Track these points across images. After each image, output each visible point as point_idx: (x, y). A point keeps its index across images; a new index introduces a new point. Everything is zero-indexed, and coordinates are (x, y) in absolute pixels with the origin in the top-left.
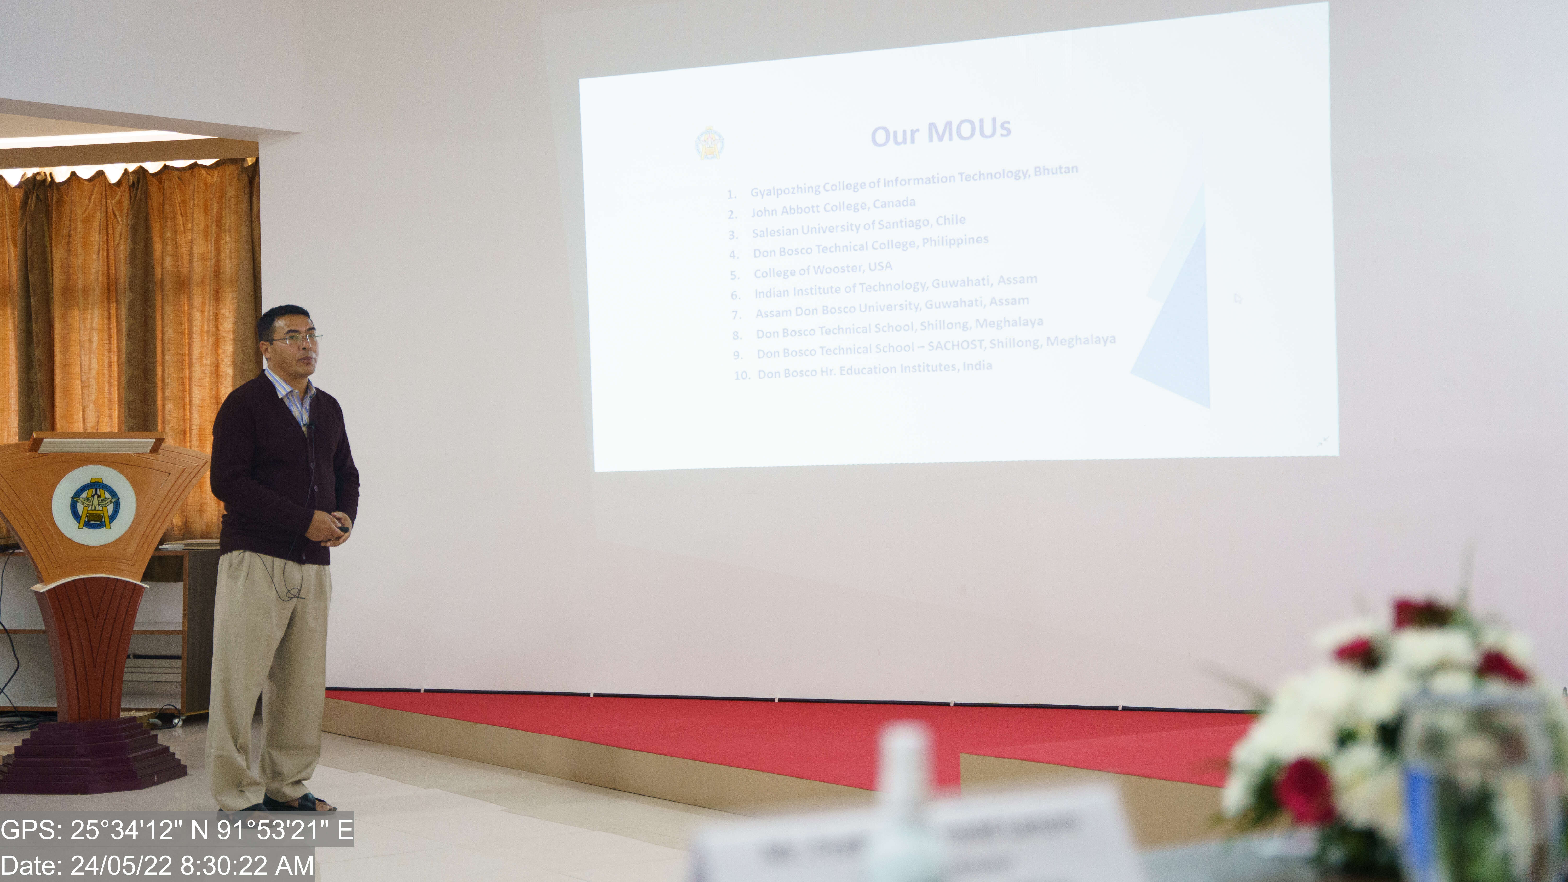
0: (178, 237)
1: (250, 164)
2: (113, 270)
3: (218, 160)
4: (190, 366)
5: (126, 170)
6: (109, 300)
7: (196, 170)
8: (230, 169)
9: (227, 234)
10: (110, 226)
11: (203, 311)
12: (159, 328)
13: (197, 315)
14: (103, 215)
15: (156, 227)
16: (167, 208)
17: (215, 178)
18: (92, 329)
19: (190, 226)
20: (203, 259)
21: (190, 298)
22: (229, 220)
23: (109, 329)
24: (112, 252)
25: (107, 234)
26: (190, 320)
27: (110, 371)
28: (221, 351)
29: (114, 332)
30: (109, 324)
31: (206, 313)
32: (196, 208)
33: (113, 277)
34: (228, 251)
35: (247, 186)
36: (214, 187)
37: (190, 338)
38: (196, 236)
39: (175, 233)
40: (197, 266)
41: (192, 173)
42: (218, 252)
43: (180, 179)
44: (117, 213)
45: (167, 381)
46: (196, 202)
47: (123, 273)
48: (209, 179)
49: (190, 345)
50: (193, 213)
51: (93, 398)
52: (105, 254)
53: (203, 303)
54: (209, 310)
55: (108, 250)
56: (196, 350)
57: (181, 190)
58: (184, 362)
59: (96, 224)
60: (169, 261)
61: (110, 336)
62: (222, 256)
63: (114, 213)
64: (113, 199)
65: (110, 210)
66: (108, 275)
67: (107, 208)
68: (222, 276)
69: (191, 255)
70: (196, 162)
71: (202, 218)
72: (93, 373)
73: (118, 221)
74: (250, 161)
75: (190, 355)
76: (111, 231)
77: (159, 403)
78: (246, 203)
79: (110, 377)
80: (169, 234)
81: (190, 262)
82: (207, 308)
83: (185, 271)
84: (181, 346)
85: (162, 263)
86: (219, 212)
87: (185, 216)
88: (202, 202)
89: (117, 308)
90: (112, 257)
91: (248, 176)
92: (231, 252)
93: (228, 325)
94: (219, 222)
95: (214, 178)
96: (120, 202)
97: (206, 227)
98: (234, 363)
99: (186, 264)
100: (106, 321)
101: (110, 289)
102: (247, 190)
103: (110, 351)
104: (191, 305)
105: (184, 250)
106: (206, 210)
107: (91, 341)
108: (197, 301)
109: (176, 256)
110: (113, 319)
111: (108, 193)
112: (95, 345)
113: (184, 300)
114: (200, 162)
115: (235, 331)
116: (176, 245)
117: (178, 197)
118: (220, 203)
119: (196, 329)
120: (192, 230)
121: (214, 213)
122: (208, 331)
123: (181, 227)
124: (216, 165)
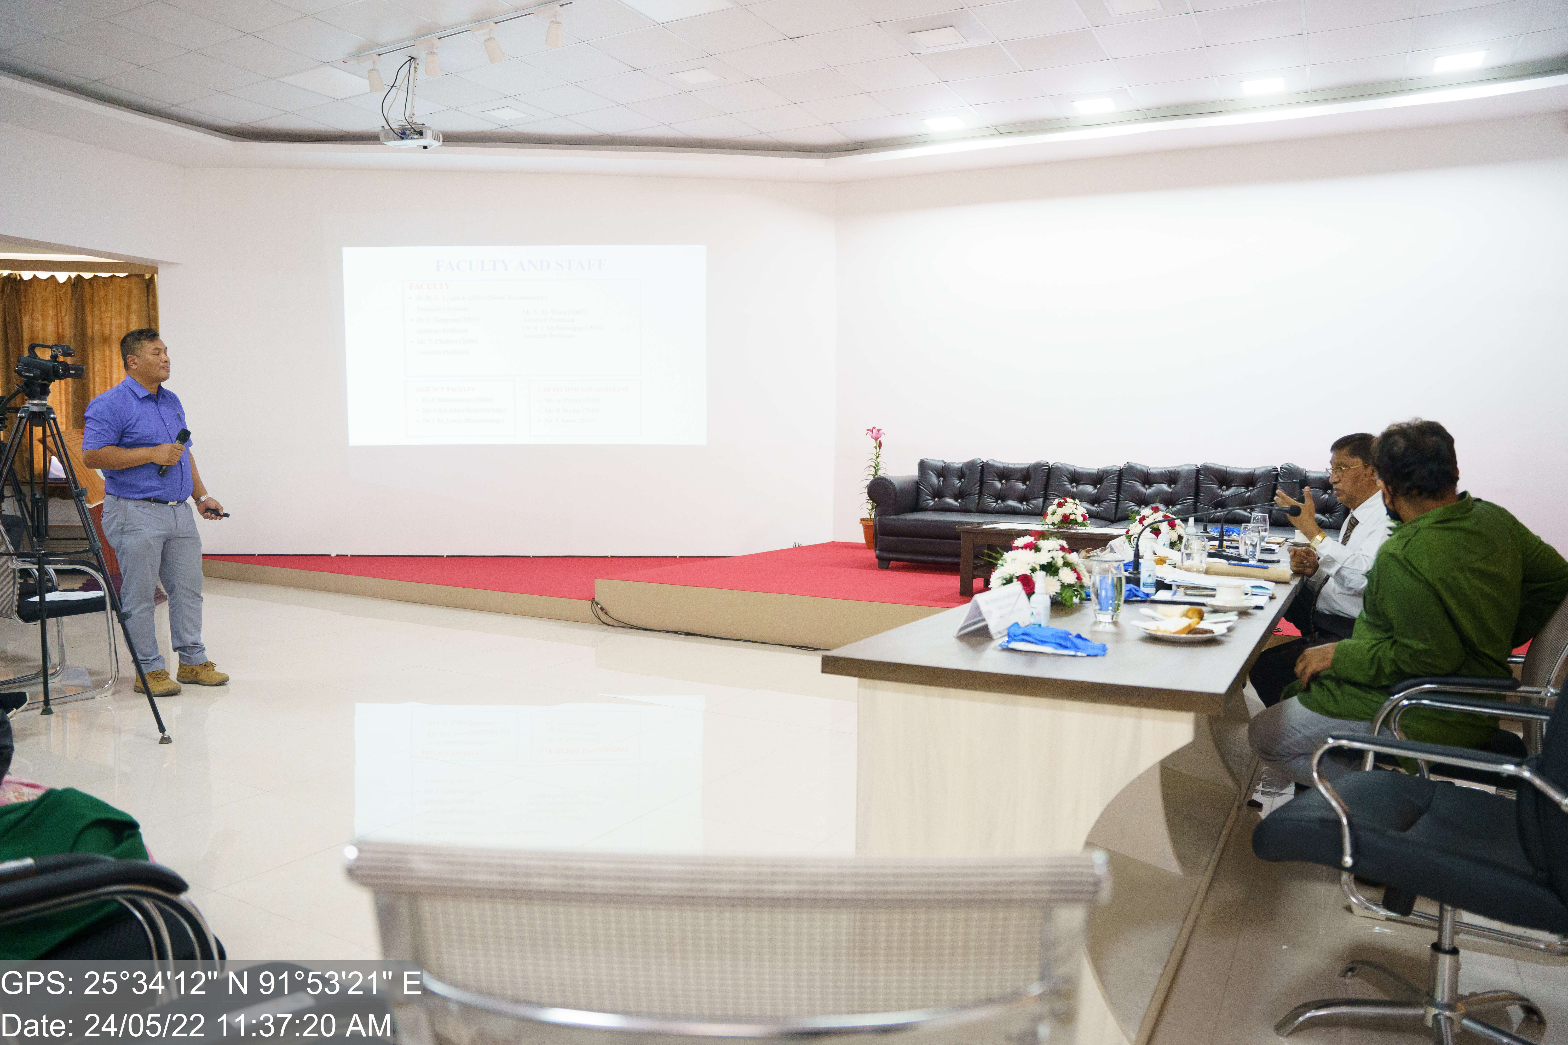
0: (103, 315)
1: (147, 278)
2: (61, 330)
3: (128, 274)
5: (70, 276)
7: (114, 280)
8: (134, 280)
9: (134, 314)
14: (54, 300)
15: (88, 308)
16: (96, 299)
17: (126, 283)
20: (119, 327)
21: (110, 347)
22: (134, 307)
26: (111, 360)
32: (113, 299)
33: (61, 334)
35: (146, 289)
36: (125, 289)
38: (113, 314)
39: (100, 311)
40: (115, 331)
41: (111, 280)
43: (103, 283)
46: (114, 296)
48: (121, 284)
49: (111, 373)
50: (112, 302)
52: (57, 322)
55: (58, 320)
57: (105, 289)
59: (50, 305)
60: (97, 327)
63: (62, 300)
64: (60, 291)
65: (59, 298)
67: (57, 296)
69: (111, 324)
70: (114, 275)
71: (118, 305)
73: (64, 304)
74: (147, 277)
76: (60, 309)
78: (145, 298)
80: (96, 312)
83: (107, 332)
85: (93, 328)
86: (129, 302)
87: (106, 303)
88: (117, 297)
90: (61, 323)
91: (146, 283)
94: (129, 307)
96: (66, 293)
97: (120, 310)
99: (108, 329)
102: (146, 292)
105: (106, 321)
106: (120, 300)
109: (102, 325)
111: (57, 287)
114: (116, 274)
116: (101, 319)
117: (103, 293)
118: (129, 297)
120: (111, 311)
121: (125, 303)
123: (104, 309)
124: (127, 277)
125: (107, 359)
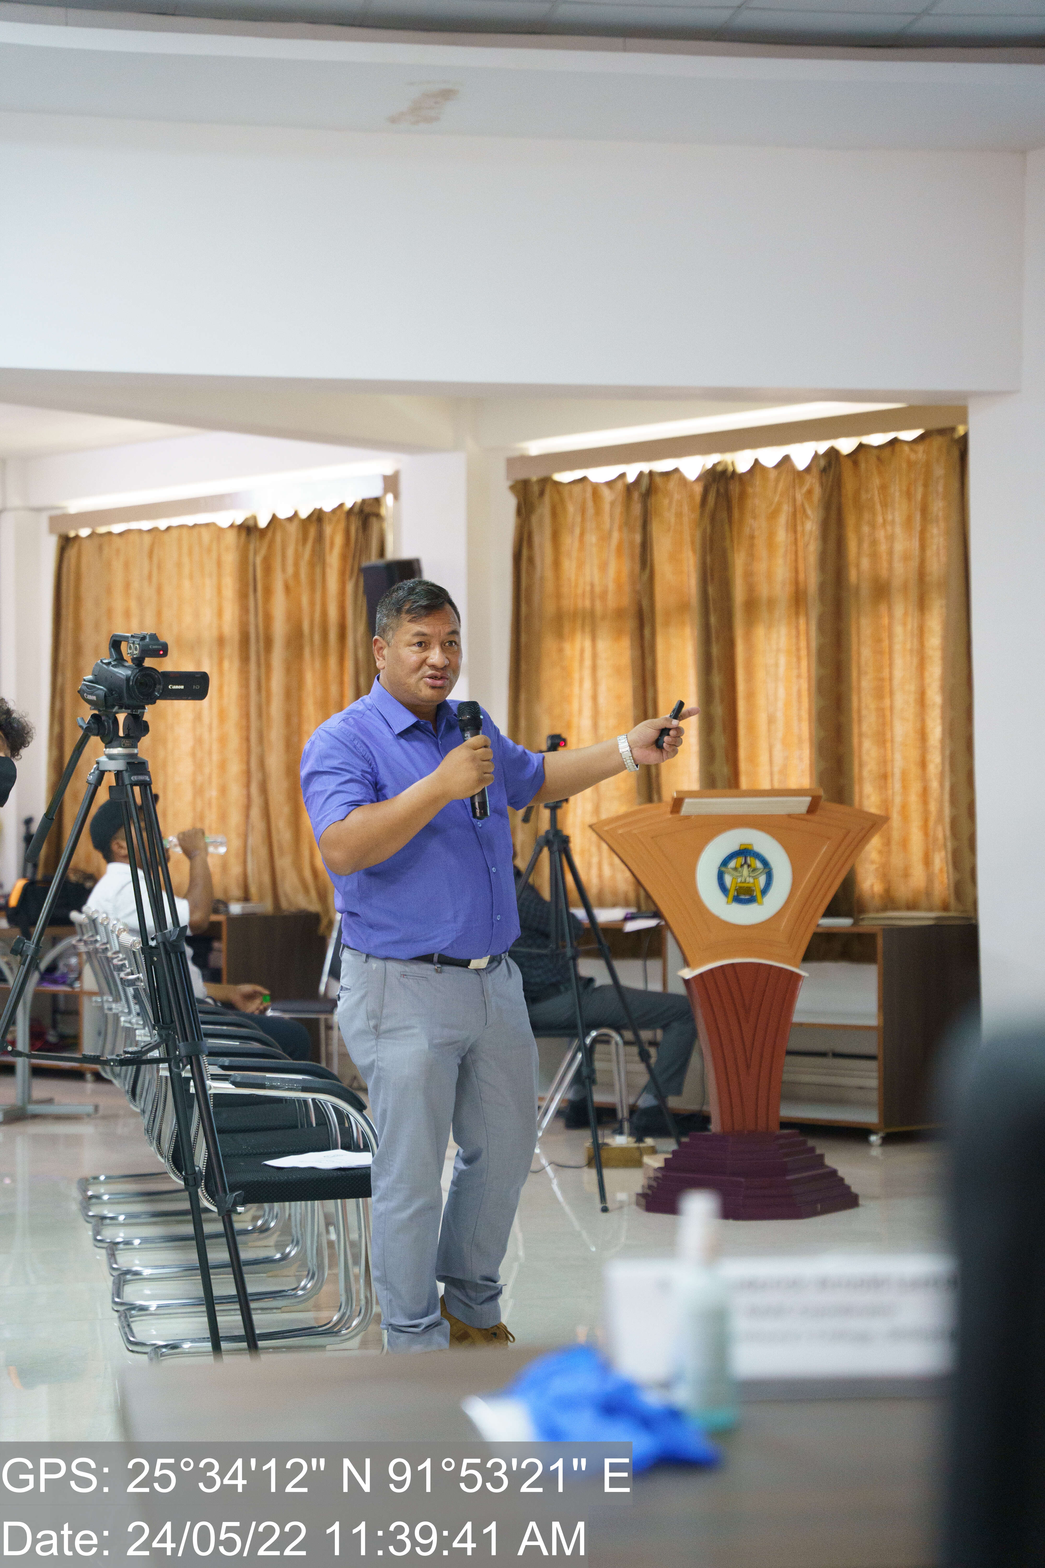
0: (877, 532)
1: (959, 435)
2: (801, 577)
3: (924, 431)
4: (891, 693)
5: (816, 452)
6: (797, 614)
7: (897, 447)
8: (937, 442)
9: (935, 525)
10: (799, 522)
11: (905, 624)
12: (854, 647)
13: (898, 630)
14: (791, 510)
15: (850, 520)
16: (864, 496)
18: (778, 650)
19: (890, 517)
20: (906, 558)
21: (890, 608)
22: (938, 506)
23: (798, 650)
24: (800, 554)
25: (795, 532)
26: (891, 637)
27: (800, 702)
28: (927, 674)
29: (803, 652)
30: (798, 643)
31: (909, 627)
32: (897, 493)
33: (802, 586)
34: (935, 547)
35: (958, 462)
36: (919, 466)
37: (891, 658)
38: (897, 528)
39: (873, 526)
40: (899, 568)
41: (893, 451)
42: (923, 547)
43: (879, 459)
44: (807, 506)
45: (864, 712)
46: (897, 487)
47: (812, 579)
48: (913, 457)
49: (891, 666)
50: (894, 500)
51: (780, 734)
52: (793, 557)
53: (906, 614)
54: (912, 623)
55: (796, 552)
56: (898, 674)
57: (880, 473)
58: (882, 690)
59: (783, 519)
60: (865, 563)
61: (799, 659)
62: (929, 553)
63: (803, 505)
64: (800, 487)
65: (799, 502)
66: (797, 583)
67: (794, 500)
68: (928, 579)
69: (890, 553)
70: (895, 437)
71: (905, 506)
72: (780, 704)
73: (807, 517)
74: (958, 432)
75: (891, 679)
76: (799, 528)
77: (855, 740)
78: (957, 485)
79: (799, 709)
80: (866, 529)
81: (890, 562)
82: (909, 619)
83: (884, 573)
84: (879, 669)
85: (858, 566)
86: (925, 496)
87: (885, 505)
88: (904, 488)
89: (807, 624)
90: (800, 561)
91: (958, 450)
92: (938, 548)
93: (935, 641)
94: (924, 510)
95: (920, 454)
96: (810, 492)
97: (910, 518)
98: (943, 688)
99: (886, 565)
100: (794, 640)
101: (798, 599)
102: (958, 468)
103: (799, 676)
104: (891, 616)
105: (883, 548)
106: (909, 495)
107: (777, 665)
108: (899, 611)
109: (874, 556)
110: (803, 638)
111: (797, 481)
112: (782, 670)
113: (883, 608)
114: (902, 435)
115: (944, 649)
116: (874, 543)
117: (876, 481)
118: (926, 486)
119: (897, 647)
120: (893, 522)
121: (919, 499)
122: (911, 650)
123: (880, 520)
124: (921, 438)
125: (885, 635)
